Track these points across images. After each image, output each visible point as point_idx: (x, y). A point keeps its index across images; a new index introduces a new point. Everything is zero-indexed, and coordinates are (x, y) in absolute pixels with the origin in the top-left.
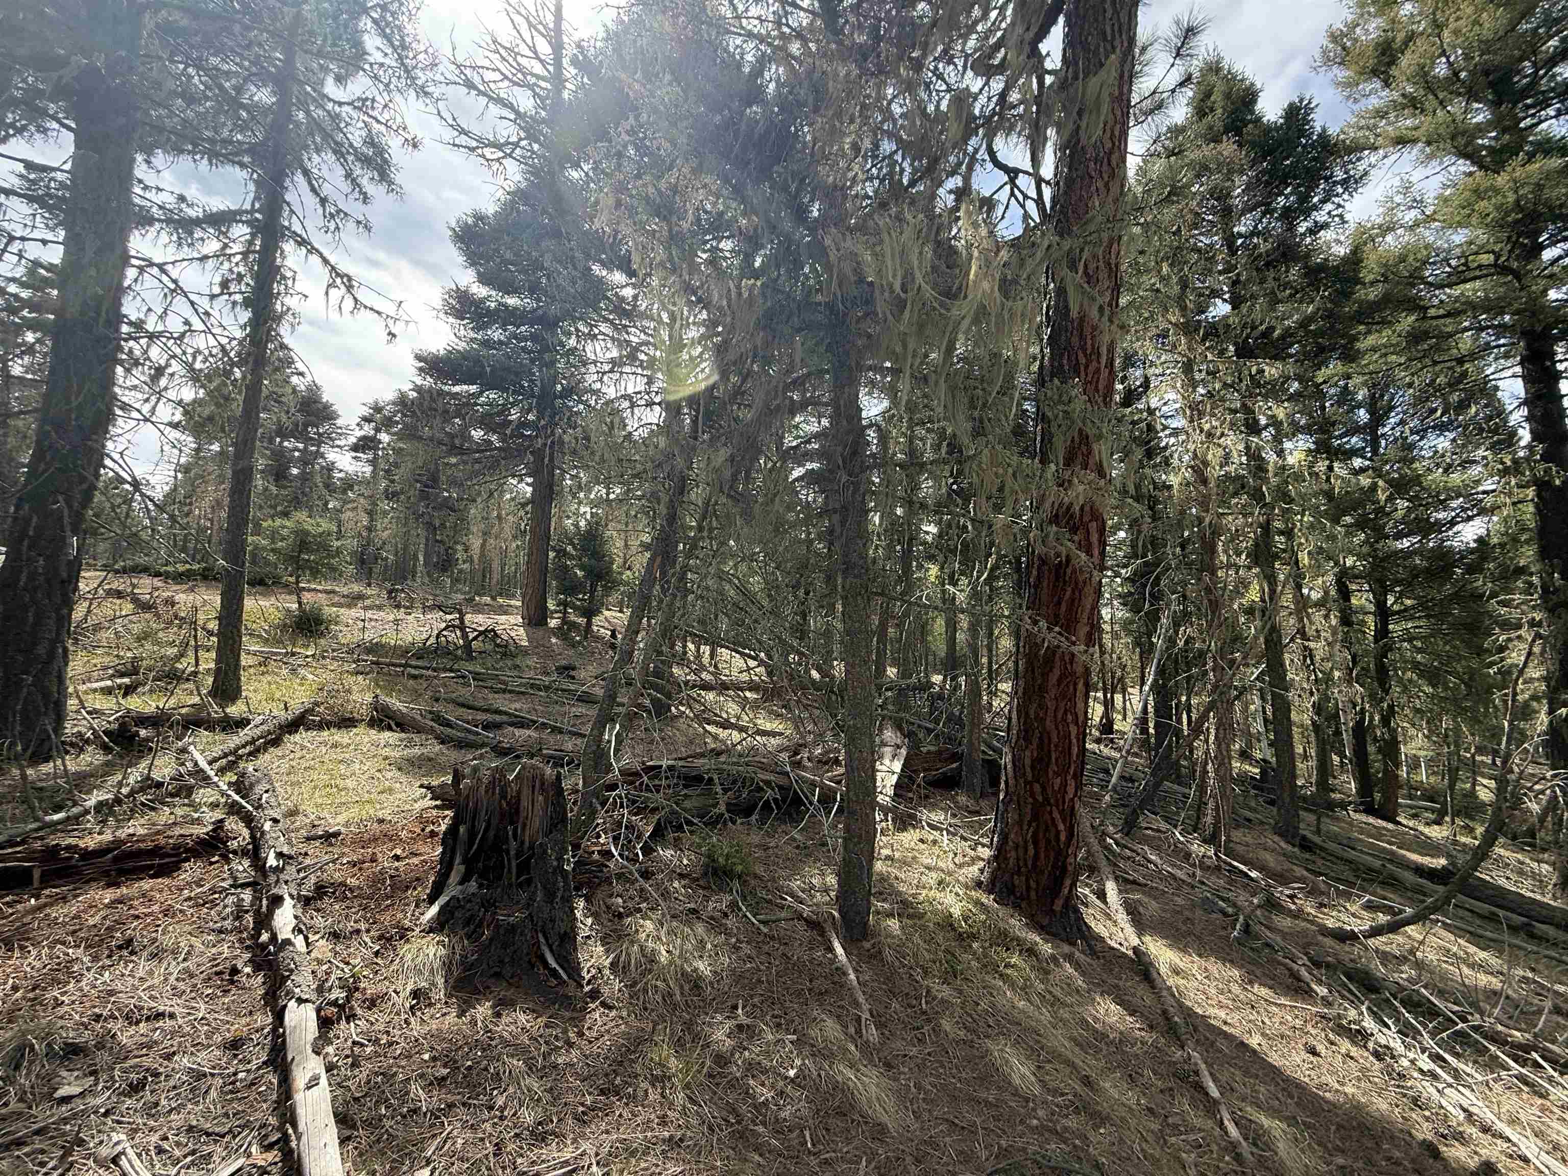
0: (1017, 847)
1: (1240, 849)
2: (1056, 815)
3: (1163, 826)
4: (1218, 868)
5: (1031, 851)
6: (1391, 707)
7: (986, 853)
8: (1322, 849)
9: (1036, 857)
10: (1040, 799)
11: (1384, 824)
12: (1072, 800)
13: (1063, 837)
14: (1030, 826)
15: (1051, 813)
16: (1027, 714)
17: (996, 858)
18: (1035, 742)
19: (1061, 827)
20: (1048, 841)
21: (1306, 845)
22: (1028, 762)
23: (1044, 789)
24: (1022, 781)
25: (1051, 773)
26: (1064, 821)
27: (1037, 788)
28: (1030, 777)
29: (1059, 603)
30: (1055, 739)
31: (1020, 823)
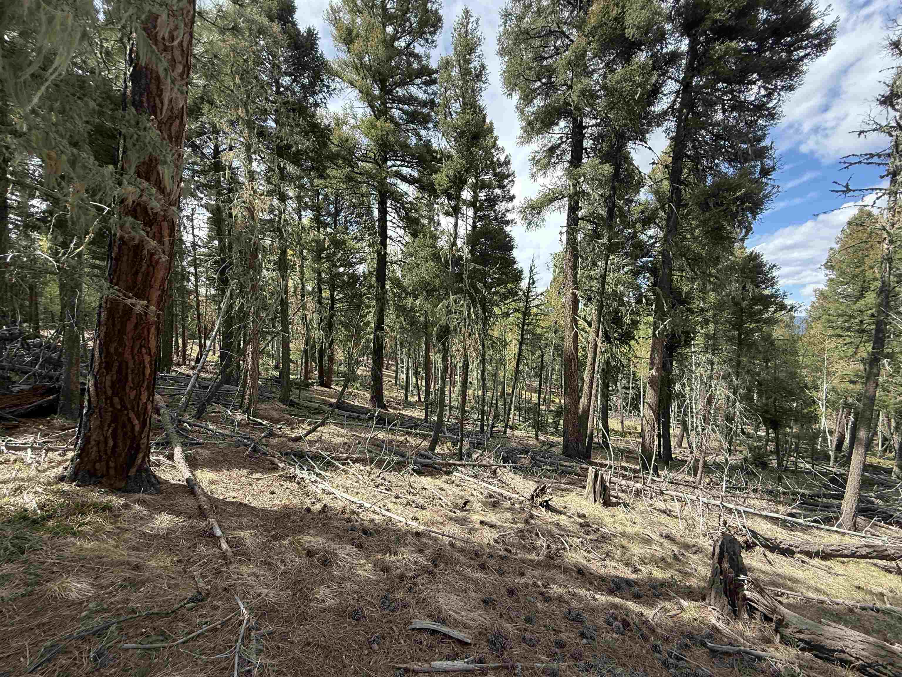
0: (98, 443)
1: (262, 412)
2: (132, 415)
3: (222, 409)
4: (248, 424)
5: (111, 443)
6: (332, 340)
7: (71, 454)
8: (298, 404)
9: (115, 446)
10: (119, 407)
11: (326, 389)
12: (146, 403)
13: (137, 428)
14: (109, 426)
15: (127, 414)
16: (107, 349)
17: (79, 456)
18: (114, 370)
19: (136, 422)
20: (125, 434)
21: (292, 404)
22: (108, 383)
23: (122, 400)
24: (103, 397)
25: (128, 389)
26: (138, 419)
27: (116, 400)
28: (109, 392)
29: (136, 273)
30: (131, 365)
31: (101, 427)
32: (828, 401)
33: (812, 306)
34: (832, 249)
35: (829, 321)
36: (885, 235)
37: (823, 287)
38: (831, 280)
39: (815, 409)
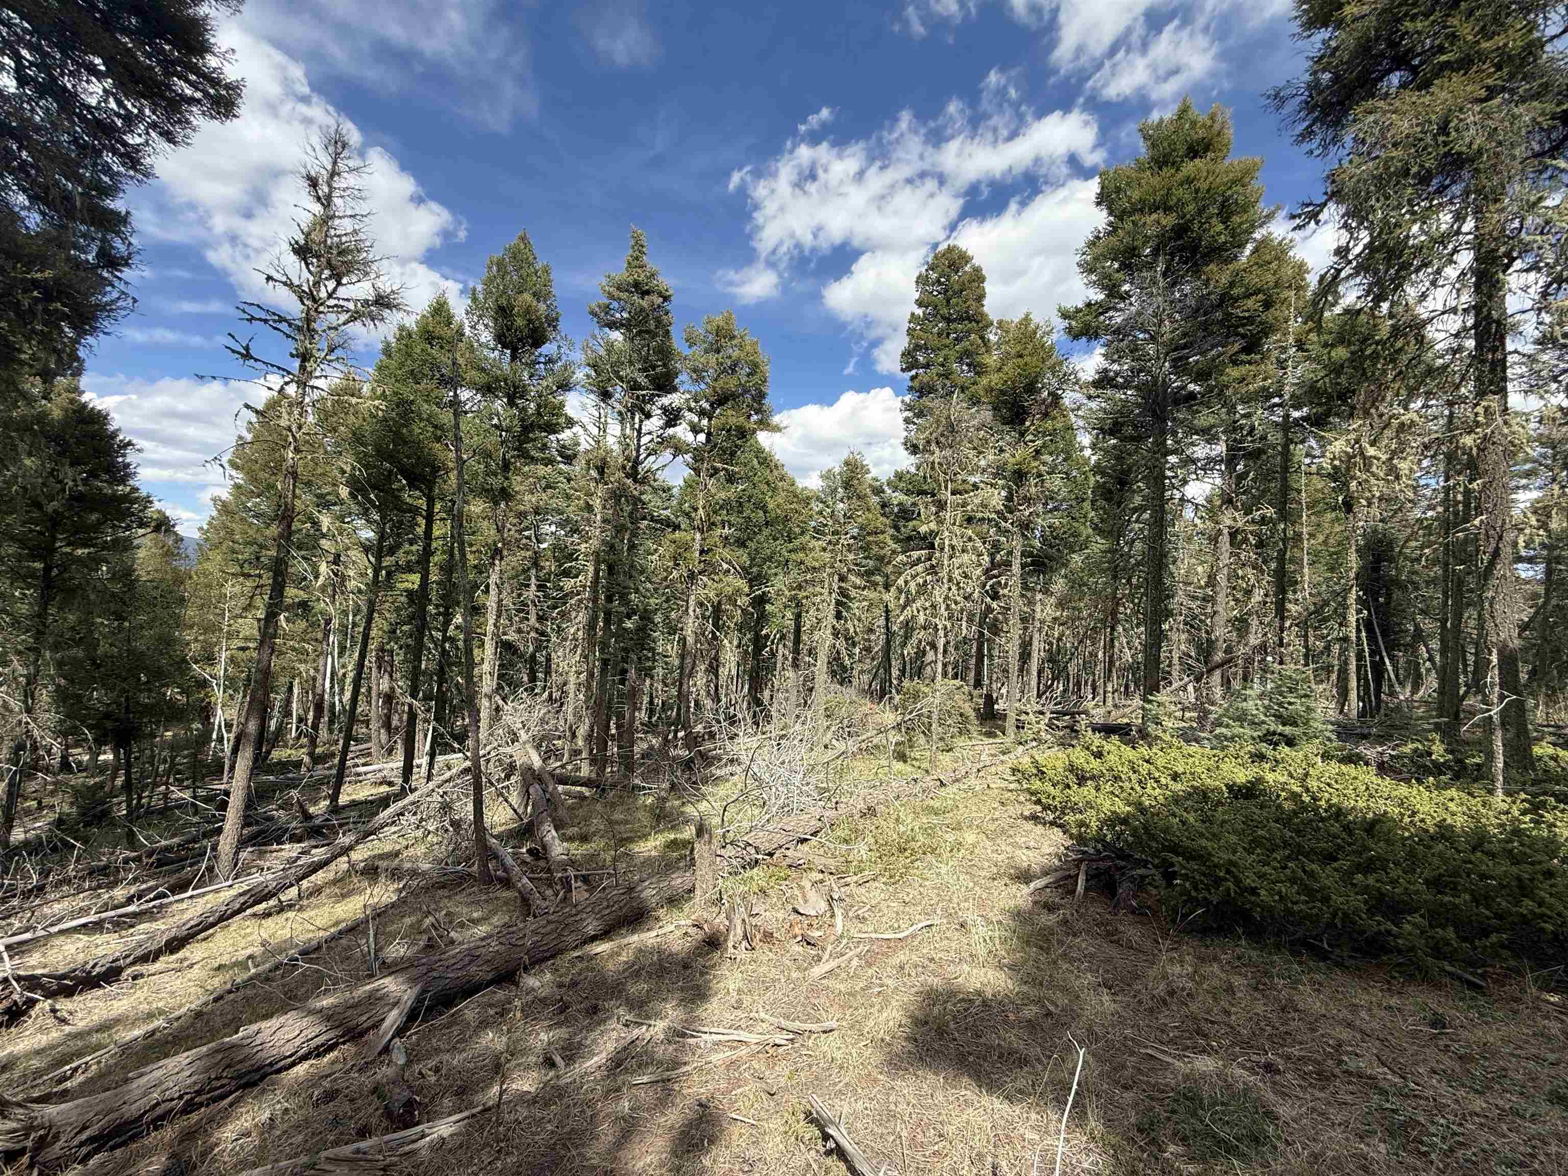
32: (226, 677)
33: (210, 524)
34: (240, 438)
35: (234, 551)
36: (290, 439)
37: (225, 494)
38: (237, 487)
39: (206, 695)
